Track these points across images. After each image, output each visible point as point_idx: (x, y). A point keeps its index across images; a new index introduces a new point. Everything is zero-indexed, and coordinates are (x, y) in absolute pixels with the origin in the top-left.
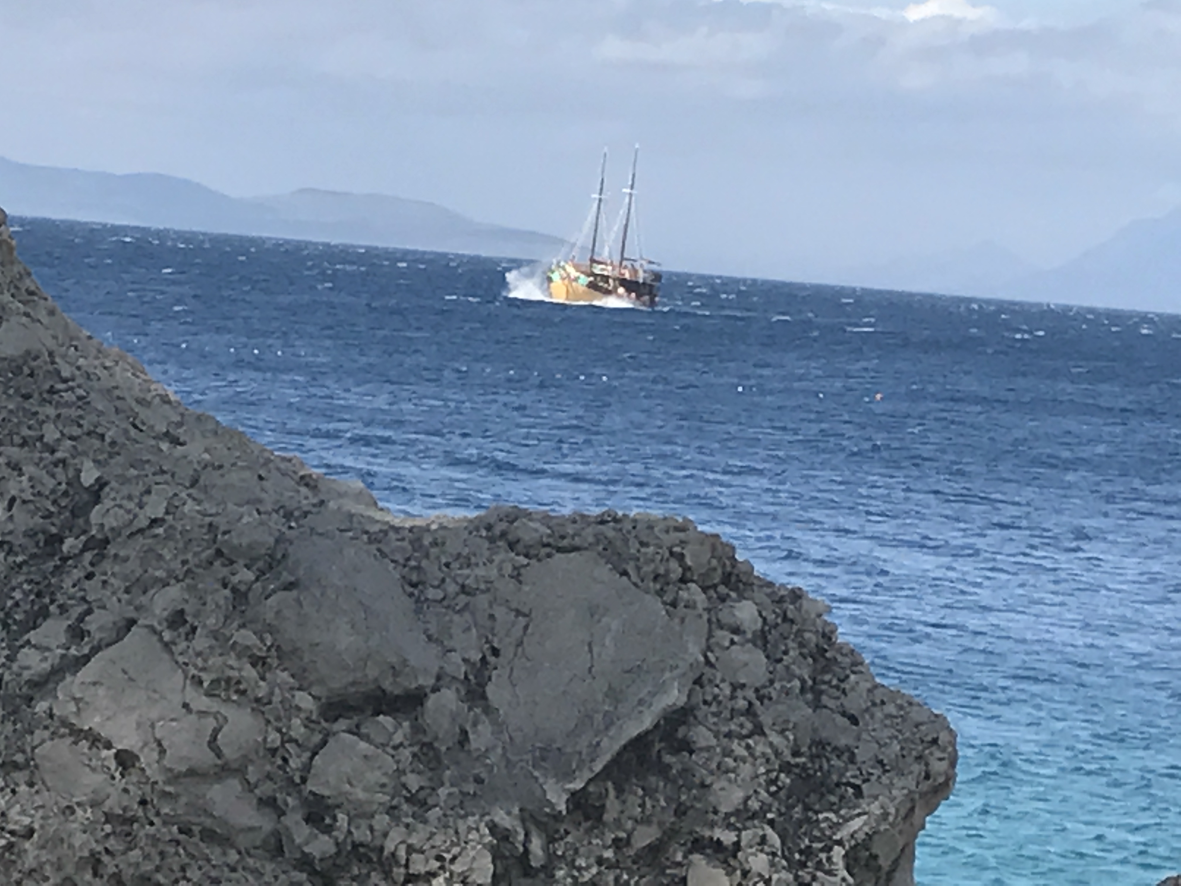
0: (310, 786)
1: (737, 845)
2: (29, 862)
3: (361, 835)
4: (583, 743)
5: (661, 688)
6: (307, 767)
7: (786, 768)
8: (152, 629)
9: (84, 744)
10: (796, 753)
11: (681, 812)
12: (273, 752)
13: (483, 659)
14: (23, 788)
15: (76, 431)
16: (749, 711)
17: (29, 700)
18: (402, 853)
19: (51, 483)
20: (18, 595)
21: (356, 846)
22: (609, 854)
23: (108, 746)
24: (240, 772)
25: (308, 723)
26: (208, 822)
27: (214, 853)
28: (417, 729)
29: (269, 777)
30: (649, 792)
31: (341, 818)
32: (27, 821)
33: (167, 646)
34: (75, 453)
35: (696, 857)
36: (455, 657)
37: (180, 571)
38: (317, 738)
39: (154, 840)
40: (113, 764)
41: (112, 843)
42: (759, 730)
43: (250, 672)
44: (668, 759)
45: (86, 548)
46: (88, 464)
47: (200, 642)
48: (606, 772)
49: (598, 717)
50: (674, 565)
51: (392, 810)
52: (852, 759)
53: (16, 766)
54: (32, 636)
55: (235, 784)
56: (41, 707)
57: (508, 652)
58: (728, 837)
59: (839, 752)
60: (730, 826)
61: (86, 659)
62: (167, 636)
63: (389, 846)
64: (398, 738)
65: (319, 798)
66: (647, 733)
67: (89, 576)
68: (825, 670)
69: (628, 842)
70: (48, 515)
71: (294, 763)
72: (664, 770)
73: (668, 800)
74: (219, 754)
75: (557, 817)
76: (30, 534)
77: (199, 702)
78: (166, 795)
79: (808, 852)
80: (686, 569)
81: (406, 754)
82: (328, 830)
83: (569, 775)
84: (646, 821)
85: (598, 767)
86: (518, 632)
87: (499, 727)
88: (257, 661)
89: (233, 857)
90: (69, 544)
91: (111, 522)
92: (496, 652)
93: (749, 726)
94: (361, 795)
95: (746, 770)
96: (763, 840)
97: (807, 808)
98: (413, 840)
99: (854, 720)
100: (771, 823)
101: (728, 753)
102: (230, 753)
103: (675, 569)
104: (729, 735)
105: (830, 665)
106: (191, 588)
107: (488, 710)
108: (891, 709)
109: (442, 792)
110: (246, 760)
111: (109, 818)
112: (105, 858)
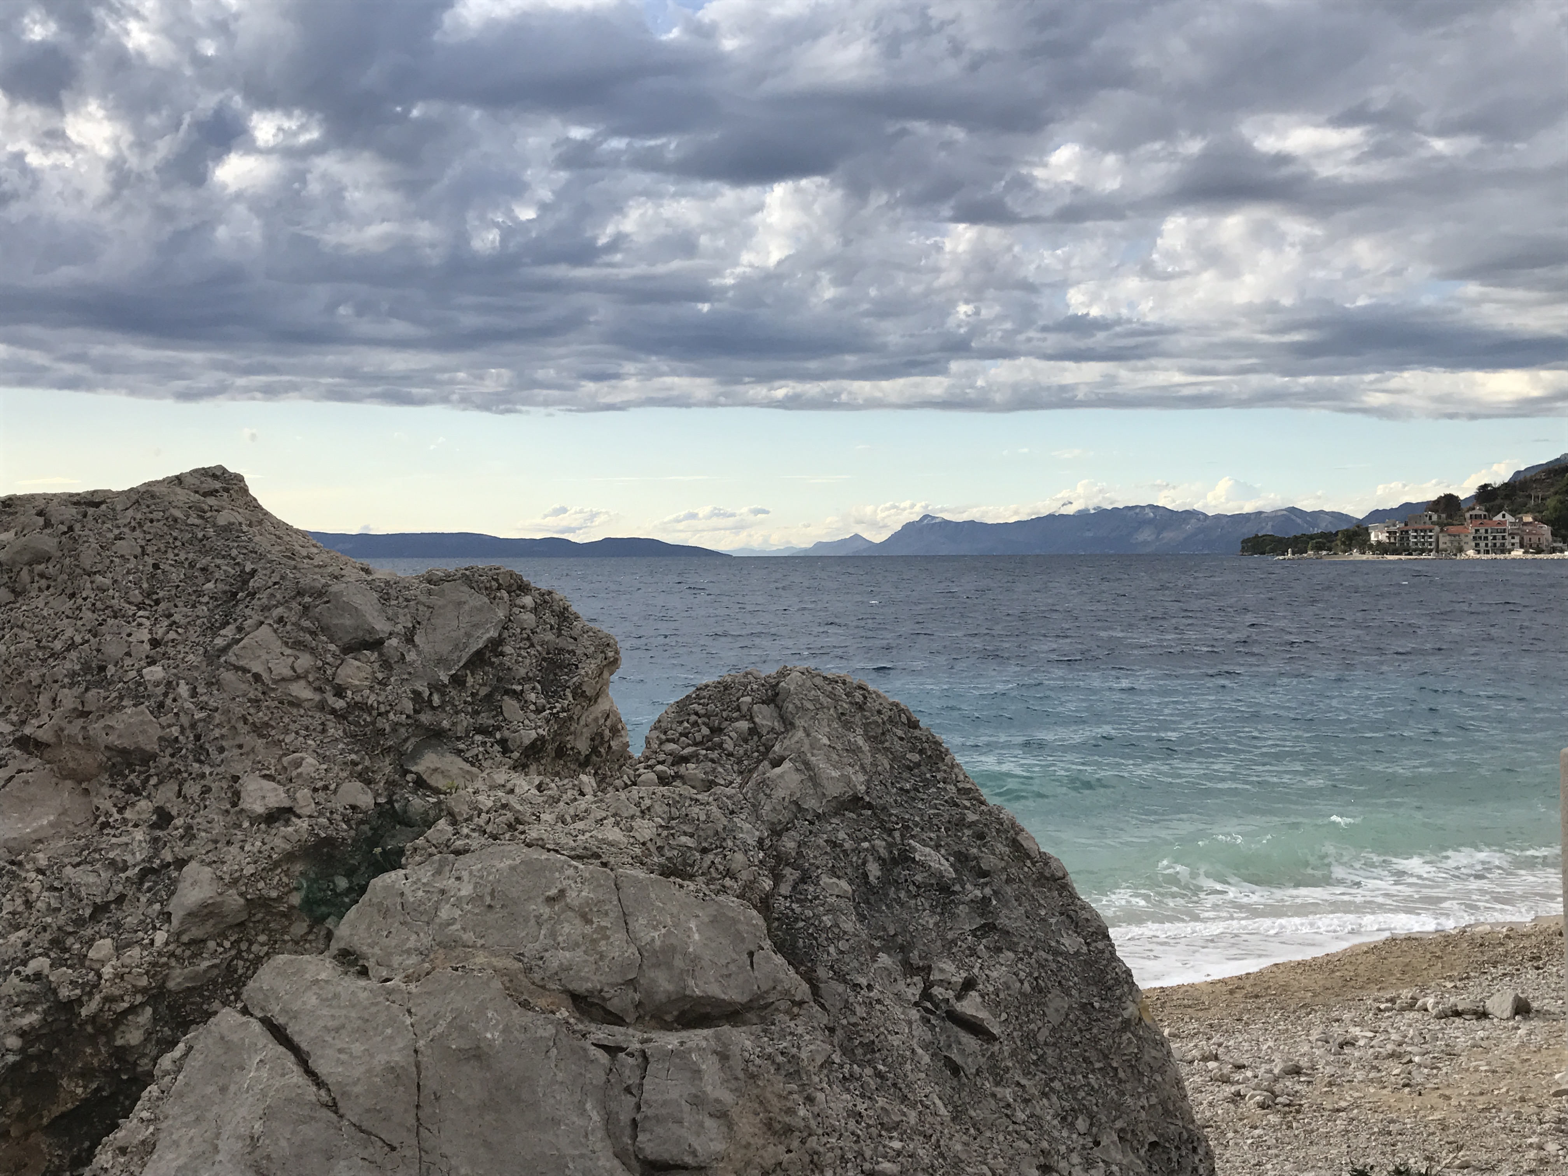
0: (337, 681)
1: (522, 691)
2: (217, 721)
3: (358, 698)
4: (455, 657)
5: (488, 631)
6: (334, 674)
7: (544, 659)
8: (270, 625)
9: (240, 673)
10: (548, 653)
11: (500, 680)
12: (320, 669)
13: (414, 627)
14: (216, 692)
15: (245, 551)
16: (528, 638)
17: (219, 657)
18: (375, 705)
19: (233, 572)
20: (217, 617)
21: (356, 703)
22: (469, 699)
23: (249, 672)
24: (305, 677)
25: (334, 655)
26: (291, 699)
27: (295, 711)
28: (381, 654)
29: (318, 679)
30: (485, 673)
31: (349, 693)
32: (215, 704)
33: (275, 631)
34: (245, 559)
35: (505, 697)
36: (400, 626)
37: (282, 601)
38: (339, 662)
39: (268, 708)
40: (251, 679)
41: (252, 711)
42: (532, 645)
43: (308, 637)
44: (493, 659)
45: (247, 595)
46: (249, 563)
47: (289, 627)
48: (465, 666)
49: (461, 645)
50: (493, 583)
51: (371, 688)
52: (574, 654)
53: (212, 683)
54: (222, 632)
55: (302, 683)
56: (222, 659)
57: (425, 623)
58: (519, 688)
59: (569, 652)
60: (520, 684)
61: (242, 639)
62: (275, 626)
63: (370, 702)
64: (372, 659)
65: (339, 685)
66: (482, 649)
67: (247, 607)
68: (564, 621)
69: (477, 694)
70: (231, 585)
71: (329, 672)
72: (492, 664)
73: (494, 675)
74: (295, 671)
75: (445, 686)
76: (225, 592)
77: (288, 651)
78: (273, 689)
79: (555, 692)
80: (500, 585)
81: (376, 665)
82: (343, 698)
83: (450, 669)
84: (484, 685)
85: (461, 664)
86: (427, 615)
87: (419, 653)
88: (313, 633)
89: (302, 712)
90: (240, 595)
91: (257, 585)
92: (419, 623)
93: (528, 644)
94: (357, 683)
95: (528, 661)
96: (534, 688)
97: (555, 674)
98: (380, 699)
99: (575, 639)
100: (539, 682)
101: (519, 655)
102: (299, 671)
103: (494, 584)
104: (520, 648)
105: (566, 619)
106: (287, 607)
107: (415, 646)
108: (591, 634)
109: (392, 679)
110: (307, 672)
111: (250, 700)
112: (249, 717)
